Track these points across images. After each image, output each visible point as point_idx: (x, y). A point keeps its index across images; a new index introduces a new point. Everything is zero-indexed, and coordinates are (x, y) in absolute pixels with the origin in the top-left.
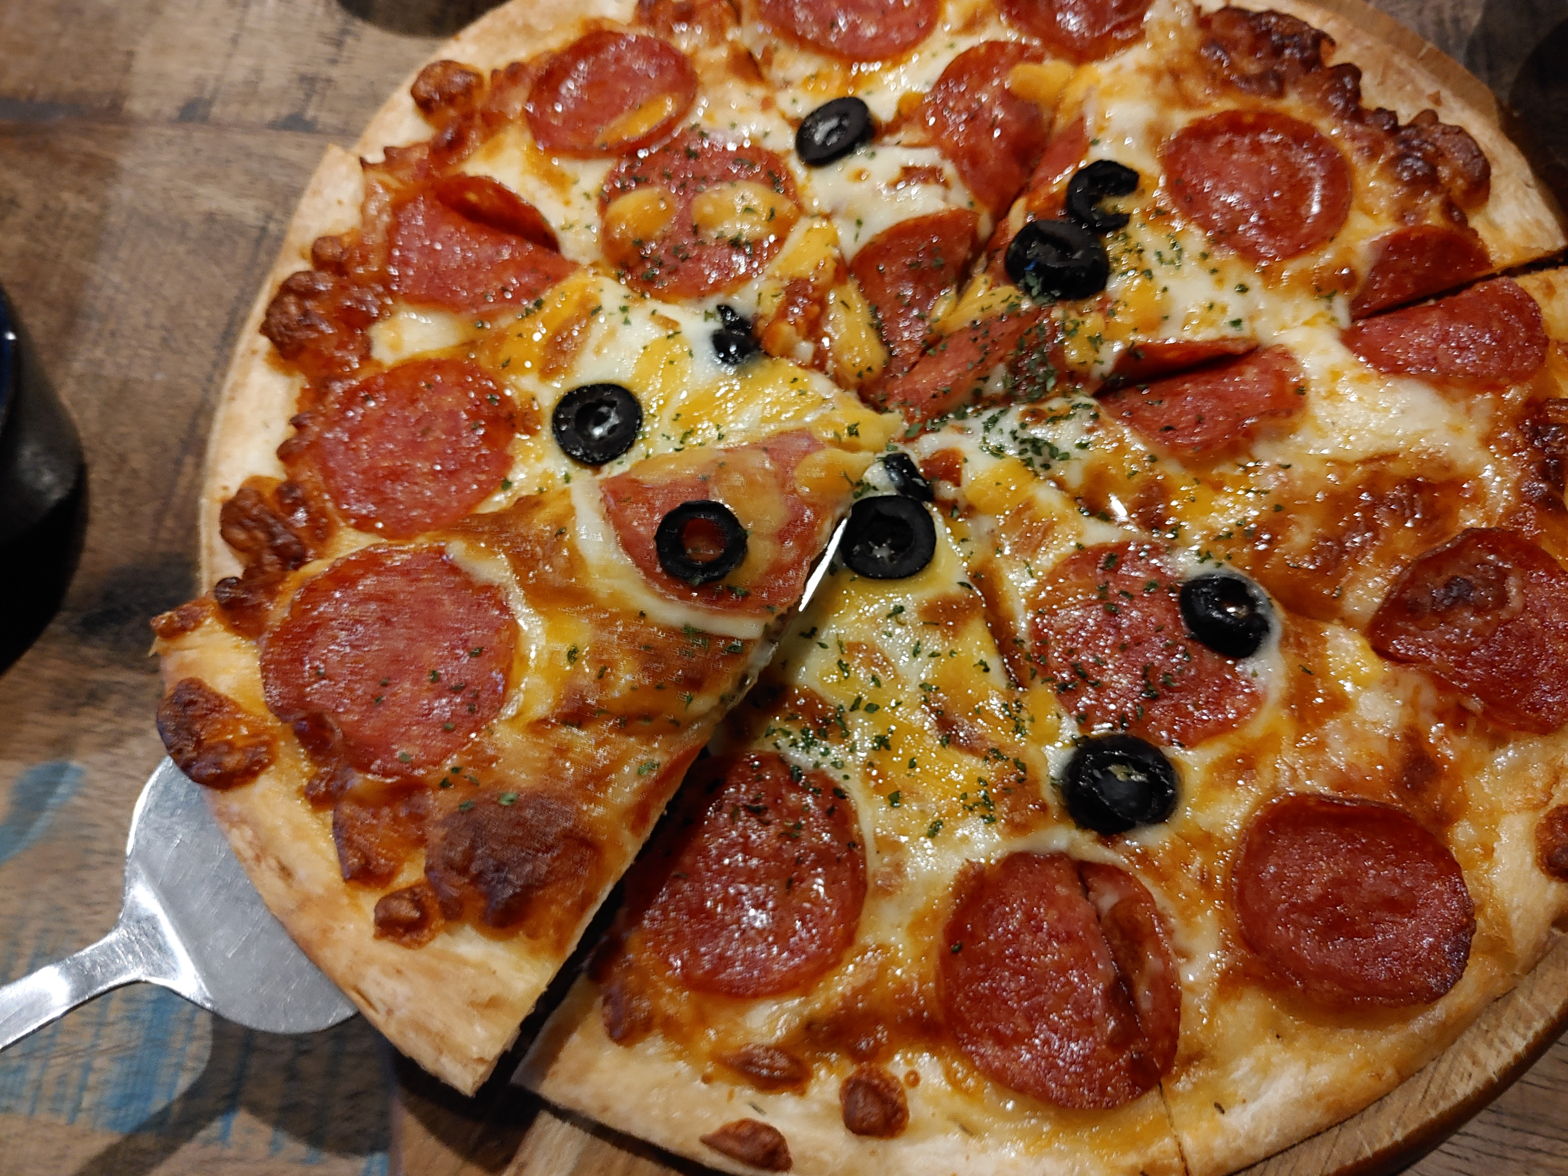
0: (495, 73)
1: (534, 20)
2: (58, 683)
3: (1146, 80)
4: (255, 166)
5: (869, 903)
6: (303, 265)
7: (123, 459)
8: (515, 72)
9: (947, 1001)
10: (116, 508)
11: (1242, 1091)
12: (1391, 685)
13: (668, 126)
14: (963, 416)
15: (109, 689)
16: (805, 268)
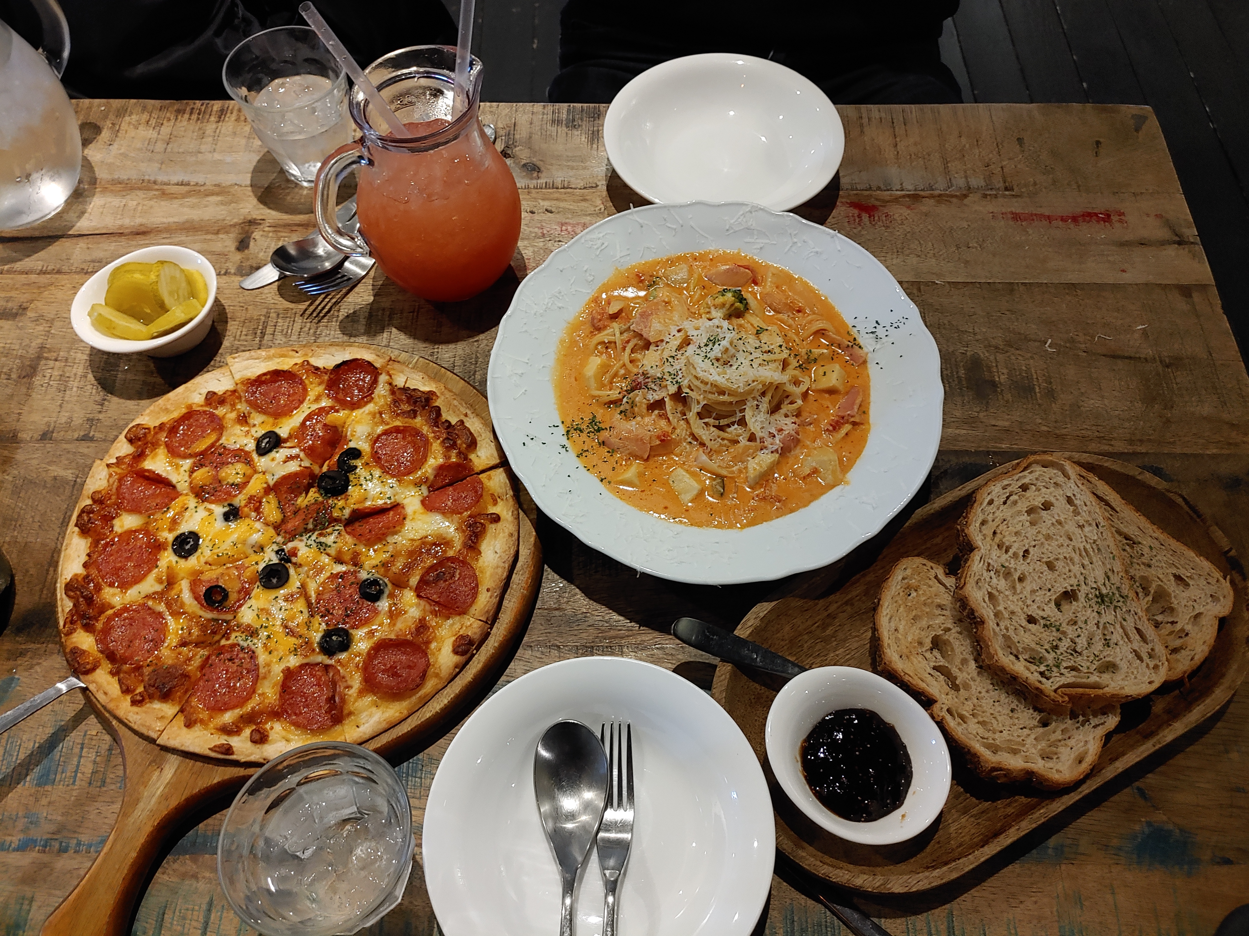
0: (155, 427)
1: (169, 407)
2: (9, 651)
3: (369, 417)
4: (70, 456)
5: (259, 681)
6: (89, 502)
7: (27, 571)
8: (161, 427)
9: (281, 706)
10: (25, 589)
11: (363, 721)
12: (418, 605)
13: (212, 445)
14: (302, 536)
15: (27, 650)
16: (253, 492)
